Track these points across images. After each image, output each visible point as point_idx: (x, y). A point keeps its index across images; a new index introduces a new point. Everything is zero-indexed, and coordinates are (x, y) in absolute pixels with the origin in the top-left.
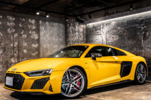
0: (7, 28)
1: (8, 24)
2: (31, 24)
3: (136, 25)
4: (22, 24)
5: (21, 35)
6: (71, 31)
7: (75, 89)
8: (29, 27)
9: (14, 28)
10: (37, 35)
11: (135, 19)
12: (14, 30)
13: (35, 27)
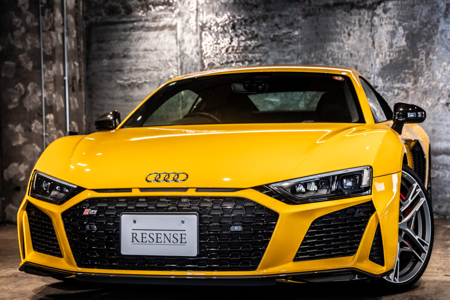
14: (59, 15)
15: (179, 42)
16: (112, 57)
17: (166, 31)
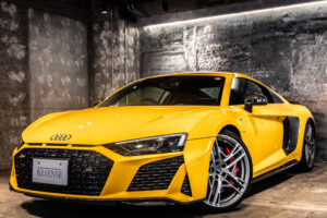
3: (277, 33)
6: (105, 42)
7: (230, 185)
8: (3, 23)
11: (274, 19)
13: (16, 26)
14: (122, 49)
15: (187, 61)
16: (153, 70)
17: (180, 56)
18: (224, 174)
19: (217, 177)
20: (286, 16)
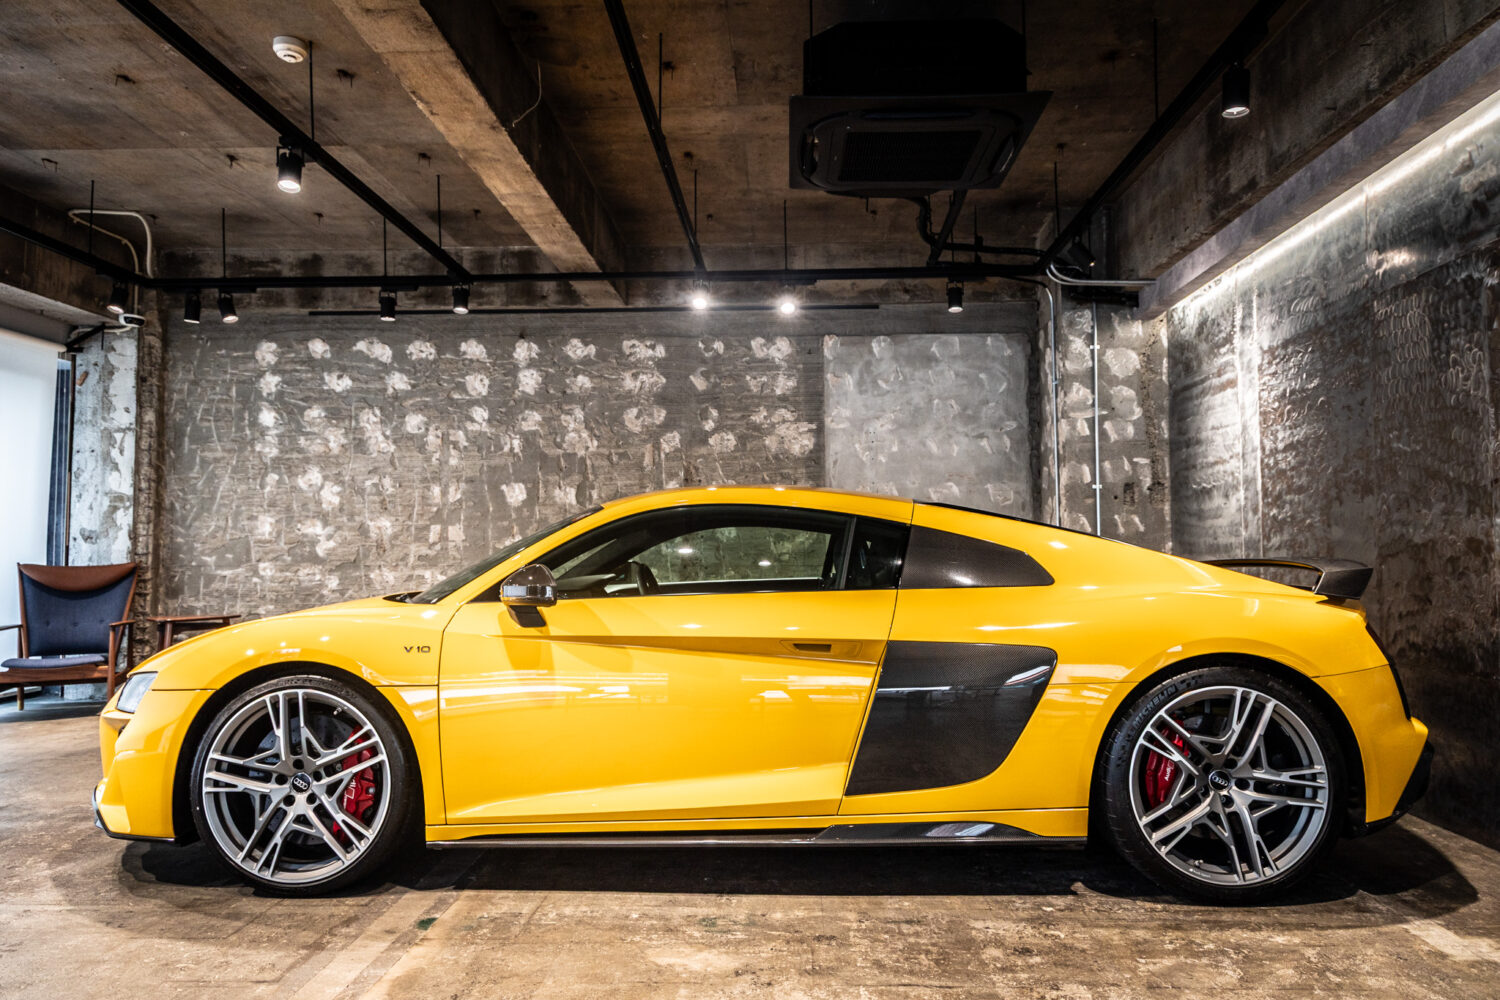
0: (623, 409)
1: (629, 383)
2: (767, 366)
4: (706, 375)
5: (703, 438)
8: (753, 383)
9: (662, 399)
10: (805, 427)
12: (660, 415)
13: (791, 383)
14: (1079, 392)
15: (1242, 410)
17: (1230, 390)
18: (312, 799)
19: (289, 800)
20: (1468, 167)
